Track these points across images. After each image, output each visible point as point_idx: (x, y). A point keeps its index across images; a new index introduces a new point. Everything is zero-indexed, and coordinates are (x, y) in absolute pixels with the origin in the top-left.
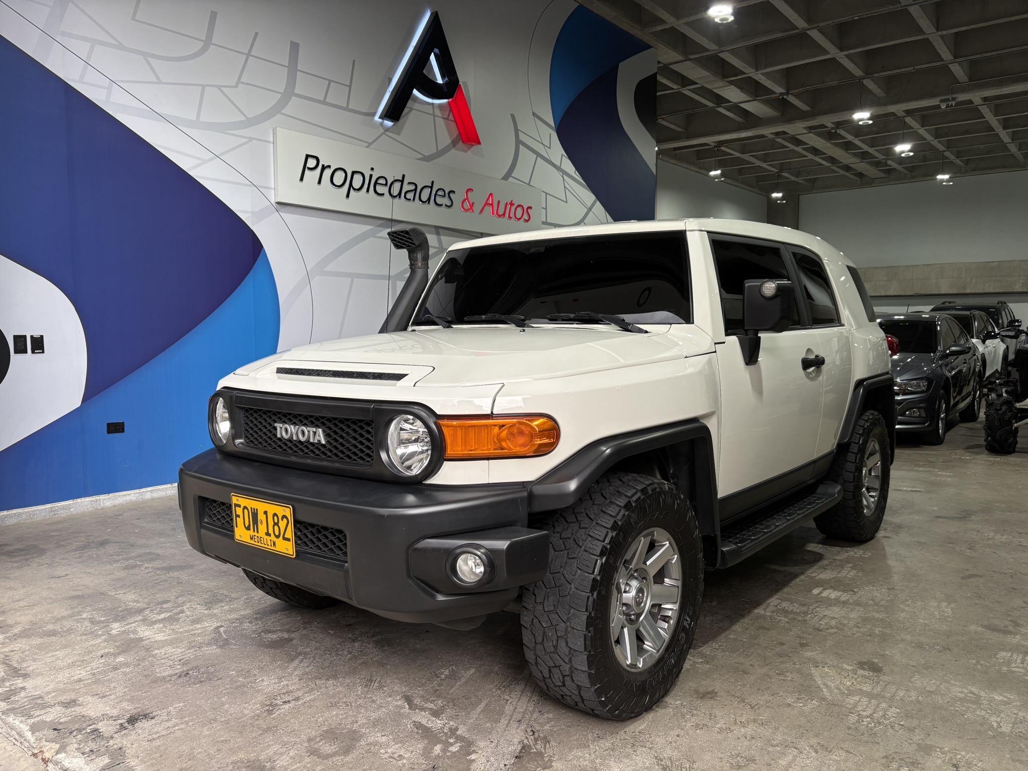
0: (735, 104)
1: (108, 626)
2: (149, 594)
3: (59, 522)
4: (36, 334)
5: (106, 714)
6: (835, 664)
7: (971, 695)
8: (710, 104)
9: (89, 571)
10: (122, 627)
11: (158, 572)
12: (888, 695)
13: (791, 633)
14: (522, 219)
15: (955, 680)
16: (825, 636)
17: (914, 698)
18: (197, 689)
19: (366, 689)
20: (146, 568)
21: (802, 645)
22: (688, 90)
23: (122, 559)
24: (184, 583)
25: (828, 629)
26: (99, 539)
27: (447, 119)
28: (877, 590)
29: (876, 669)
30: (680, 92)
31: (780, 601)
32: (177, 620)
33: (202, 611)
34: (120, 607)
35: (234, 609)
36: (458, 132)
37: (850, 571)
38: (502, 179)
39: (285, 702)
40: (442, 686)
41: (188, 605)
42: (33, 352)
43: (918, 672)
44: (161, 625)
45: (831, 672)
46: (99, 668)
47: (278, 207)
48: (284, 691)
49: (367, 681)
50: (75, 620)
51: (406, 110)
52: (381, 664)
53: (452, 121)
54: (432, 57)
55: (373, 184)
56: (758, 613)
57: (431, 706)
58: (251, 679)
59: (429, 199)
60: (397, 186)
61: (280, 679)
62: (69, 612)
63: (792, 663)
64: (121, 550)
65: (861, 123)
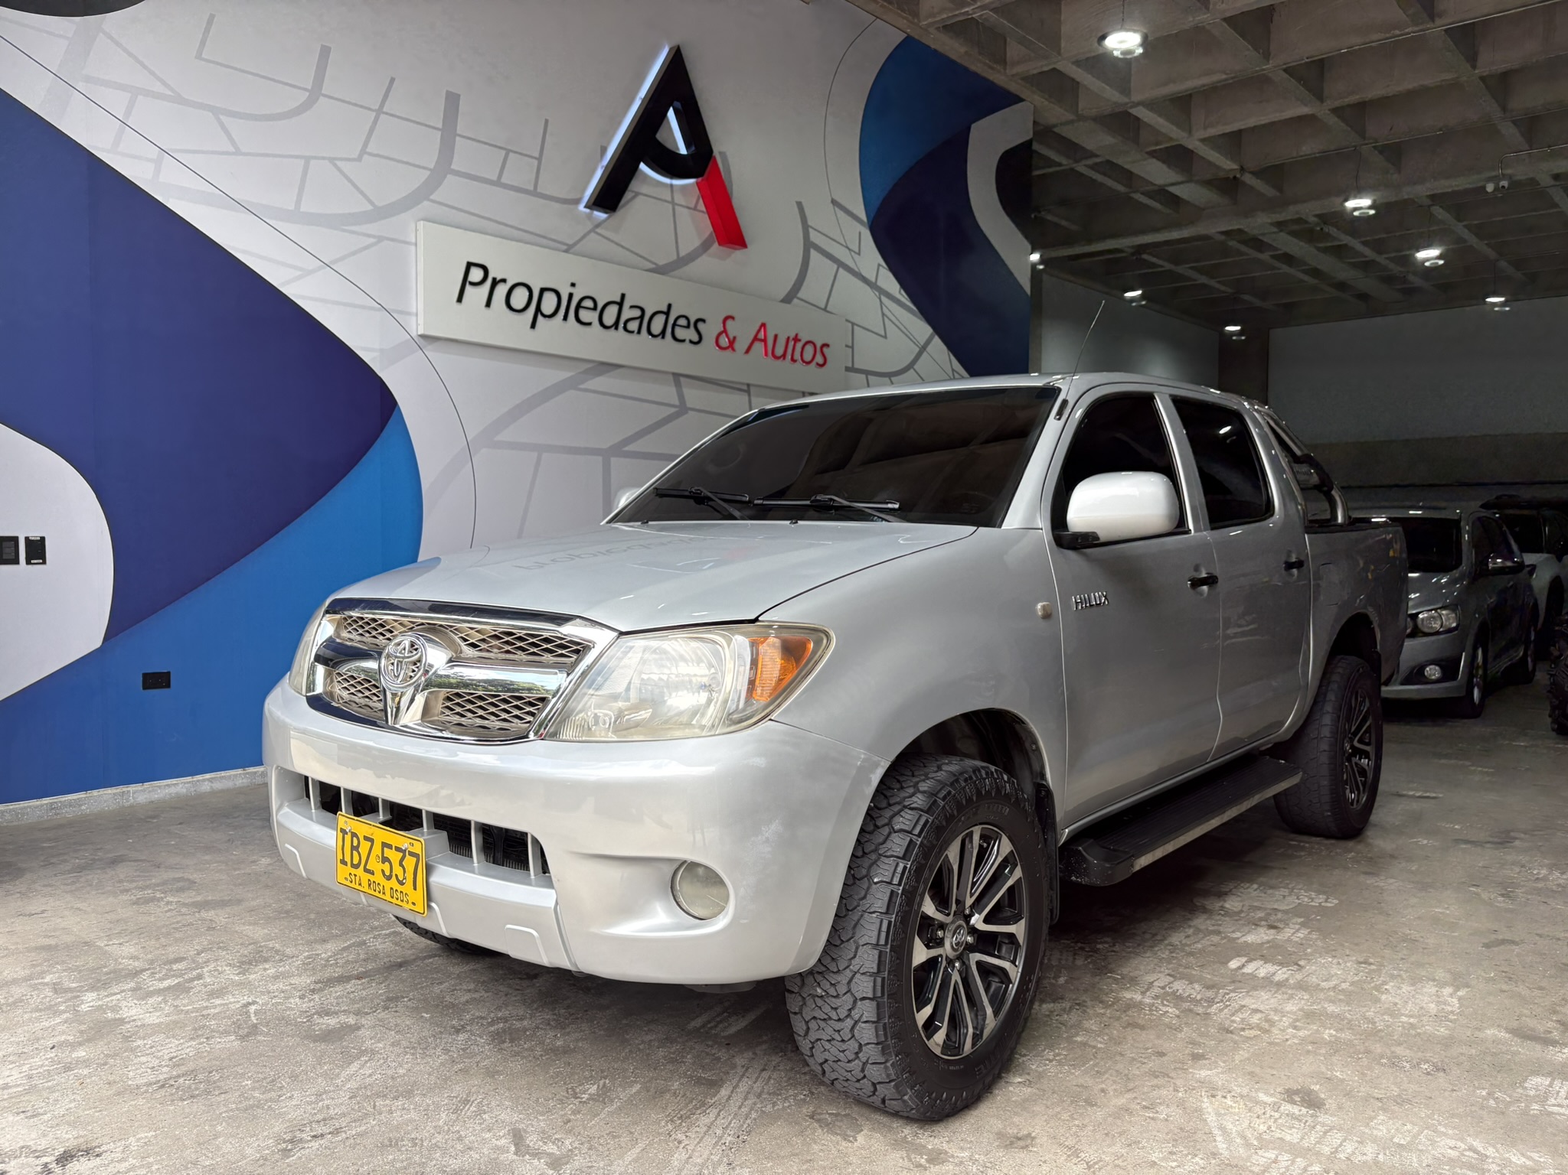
0: (1160, 186)
1: (79, 996)
2: (157, 946)
3: (60, 826)
4: (35, 535)
5: (28, 1147)
6: (1245, 1091)
7: (1471, 1154)
8: (1121, 188)
9: (78, 905)
10: (99, 999)
11: (184, 910)
12: (1327, 1149)
13: (1179, 1036)
14: (814, 363)
15: (1445, 1126)
16: (1236, 1042)
17: (1369, 1158)
18: (183, 1109)
19: (454, 1117)
20: (168, 903)
21: (1196, 1057)
22: (1086, 166)
23: (135, 888)
24: (220, 930)
25: (1243, 1029)
26: (110, 855)
27: (695, 209)
28: (1339, 963)
29: (1312, 1102)
30: (1072, 170)
31: (1172, 979)
32: (188, 990)
33: (232, 977)
34: (105, 967)
35: (282, 973)
36: (712, 229)
37: (1298, 931)
38: (783, 301)
39: (315, 1137)
40: (579, 1112)
41: (212, 966)
42: (28, 562)
43: (1384, 1110)
44: (160, 999)
45: (1238, 1107)
46: (42, 1066)
47: (421, 342)
48: (319, 1117)
49: (459, 1102)
50: (31, 986)
51: (628, 195)
52: (492, 1073)
53: (703, 212)
54: (671, 114)
55: (573, 308)
56: (1131, 999)
57: (551, 1148)
58: (273, 1094)
59: (663, 334)
60: (613, 310)
61: (319, 1095)
62: (28, 972)
63: (1171, 1089)
64: (138, 873)
65: (1356, 213)
